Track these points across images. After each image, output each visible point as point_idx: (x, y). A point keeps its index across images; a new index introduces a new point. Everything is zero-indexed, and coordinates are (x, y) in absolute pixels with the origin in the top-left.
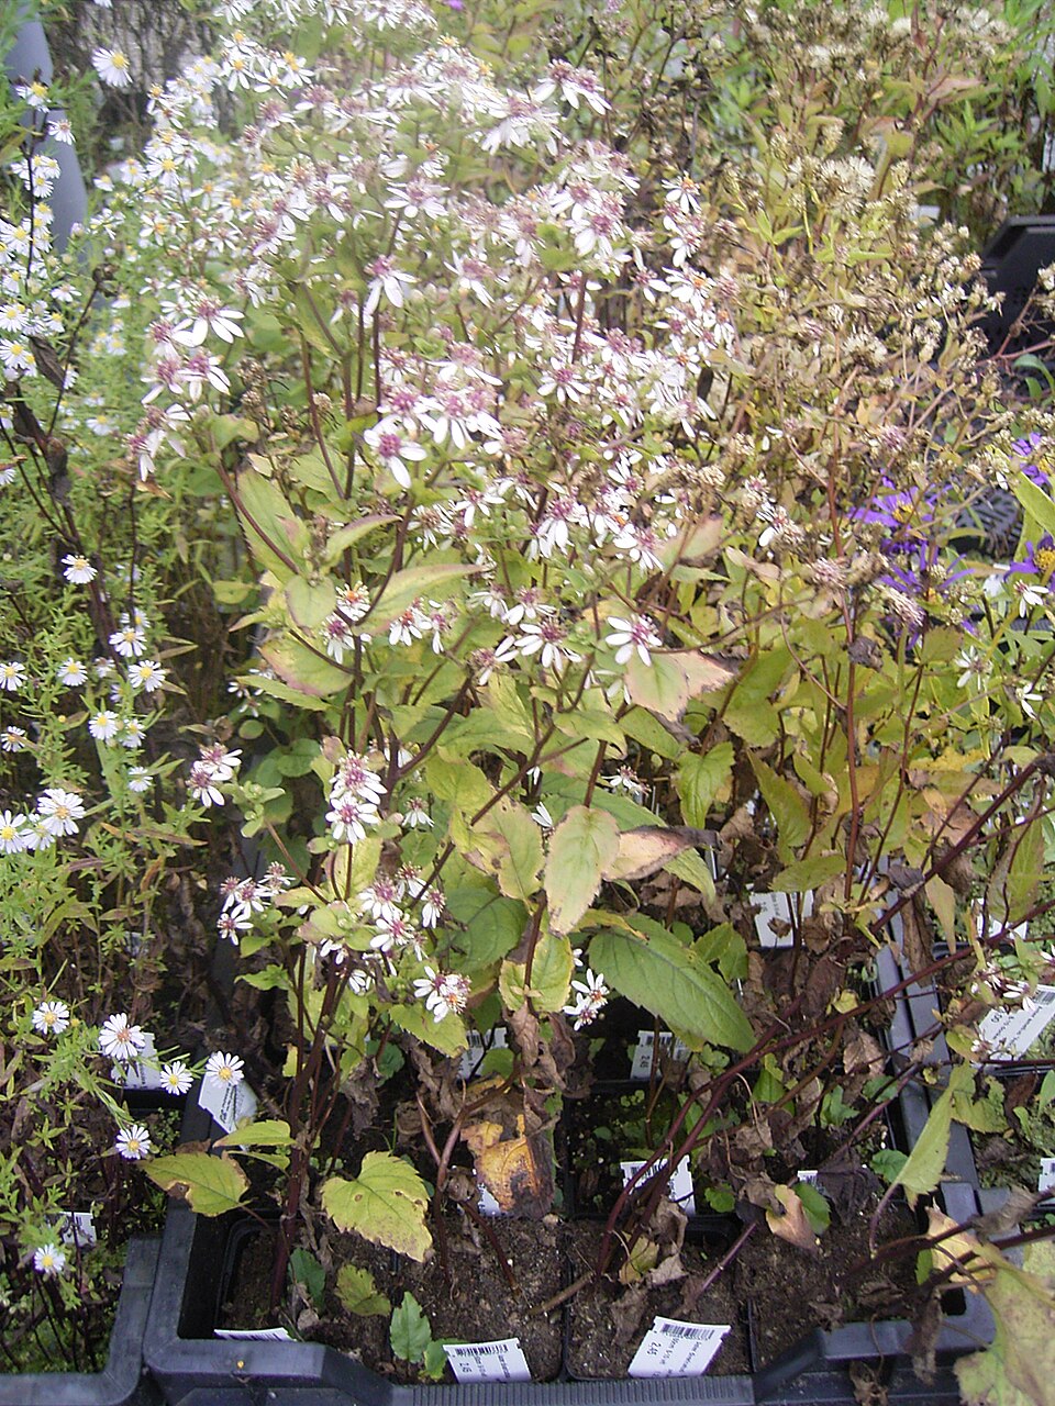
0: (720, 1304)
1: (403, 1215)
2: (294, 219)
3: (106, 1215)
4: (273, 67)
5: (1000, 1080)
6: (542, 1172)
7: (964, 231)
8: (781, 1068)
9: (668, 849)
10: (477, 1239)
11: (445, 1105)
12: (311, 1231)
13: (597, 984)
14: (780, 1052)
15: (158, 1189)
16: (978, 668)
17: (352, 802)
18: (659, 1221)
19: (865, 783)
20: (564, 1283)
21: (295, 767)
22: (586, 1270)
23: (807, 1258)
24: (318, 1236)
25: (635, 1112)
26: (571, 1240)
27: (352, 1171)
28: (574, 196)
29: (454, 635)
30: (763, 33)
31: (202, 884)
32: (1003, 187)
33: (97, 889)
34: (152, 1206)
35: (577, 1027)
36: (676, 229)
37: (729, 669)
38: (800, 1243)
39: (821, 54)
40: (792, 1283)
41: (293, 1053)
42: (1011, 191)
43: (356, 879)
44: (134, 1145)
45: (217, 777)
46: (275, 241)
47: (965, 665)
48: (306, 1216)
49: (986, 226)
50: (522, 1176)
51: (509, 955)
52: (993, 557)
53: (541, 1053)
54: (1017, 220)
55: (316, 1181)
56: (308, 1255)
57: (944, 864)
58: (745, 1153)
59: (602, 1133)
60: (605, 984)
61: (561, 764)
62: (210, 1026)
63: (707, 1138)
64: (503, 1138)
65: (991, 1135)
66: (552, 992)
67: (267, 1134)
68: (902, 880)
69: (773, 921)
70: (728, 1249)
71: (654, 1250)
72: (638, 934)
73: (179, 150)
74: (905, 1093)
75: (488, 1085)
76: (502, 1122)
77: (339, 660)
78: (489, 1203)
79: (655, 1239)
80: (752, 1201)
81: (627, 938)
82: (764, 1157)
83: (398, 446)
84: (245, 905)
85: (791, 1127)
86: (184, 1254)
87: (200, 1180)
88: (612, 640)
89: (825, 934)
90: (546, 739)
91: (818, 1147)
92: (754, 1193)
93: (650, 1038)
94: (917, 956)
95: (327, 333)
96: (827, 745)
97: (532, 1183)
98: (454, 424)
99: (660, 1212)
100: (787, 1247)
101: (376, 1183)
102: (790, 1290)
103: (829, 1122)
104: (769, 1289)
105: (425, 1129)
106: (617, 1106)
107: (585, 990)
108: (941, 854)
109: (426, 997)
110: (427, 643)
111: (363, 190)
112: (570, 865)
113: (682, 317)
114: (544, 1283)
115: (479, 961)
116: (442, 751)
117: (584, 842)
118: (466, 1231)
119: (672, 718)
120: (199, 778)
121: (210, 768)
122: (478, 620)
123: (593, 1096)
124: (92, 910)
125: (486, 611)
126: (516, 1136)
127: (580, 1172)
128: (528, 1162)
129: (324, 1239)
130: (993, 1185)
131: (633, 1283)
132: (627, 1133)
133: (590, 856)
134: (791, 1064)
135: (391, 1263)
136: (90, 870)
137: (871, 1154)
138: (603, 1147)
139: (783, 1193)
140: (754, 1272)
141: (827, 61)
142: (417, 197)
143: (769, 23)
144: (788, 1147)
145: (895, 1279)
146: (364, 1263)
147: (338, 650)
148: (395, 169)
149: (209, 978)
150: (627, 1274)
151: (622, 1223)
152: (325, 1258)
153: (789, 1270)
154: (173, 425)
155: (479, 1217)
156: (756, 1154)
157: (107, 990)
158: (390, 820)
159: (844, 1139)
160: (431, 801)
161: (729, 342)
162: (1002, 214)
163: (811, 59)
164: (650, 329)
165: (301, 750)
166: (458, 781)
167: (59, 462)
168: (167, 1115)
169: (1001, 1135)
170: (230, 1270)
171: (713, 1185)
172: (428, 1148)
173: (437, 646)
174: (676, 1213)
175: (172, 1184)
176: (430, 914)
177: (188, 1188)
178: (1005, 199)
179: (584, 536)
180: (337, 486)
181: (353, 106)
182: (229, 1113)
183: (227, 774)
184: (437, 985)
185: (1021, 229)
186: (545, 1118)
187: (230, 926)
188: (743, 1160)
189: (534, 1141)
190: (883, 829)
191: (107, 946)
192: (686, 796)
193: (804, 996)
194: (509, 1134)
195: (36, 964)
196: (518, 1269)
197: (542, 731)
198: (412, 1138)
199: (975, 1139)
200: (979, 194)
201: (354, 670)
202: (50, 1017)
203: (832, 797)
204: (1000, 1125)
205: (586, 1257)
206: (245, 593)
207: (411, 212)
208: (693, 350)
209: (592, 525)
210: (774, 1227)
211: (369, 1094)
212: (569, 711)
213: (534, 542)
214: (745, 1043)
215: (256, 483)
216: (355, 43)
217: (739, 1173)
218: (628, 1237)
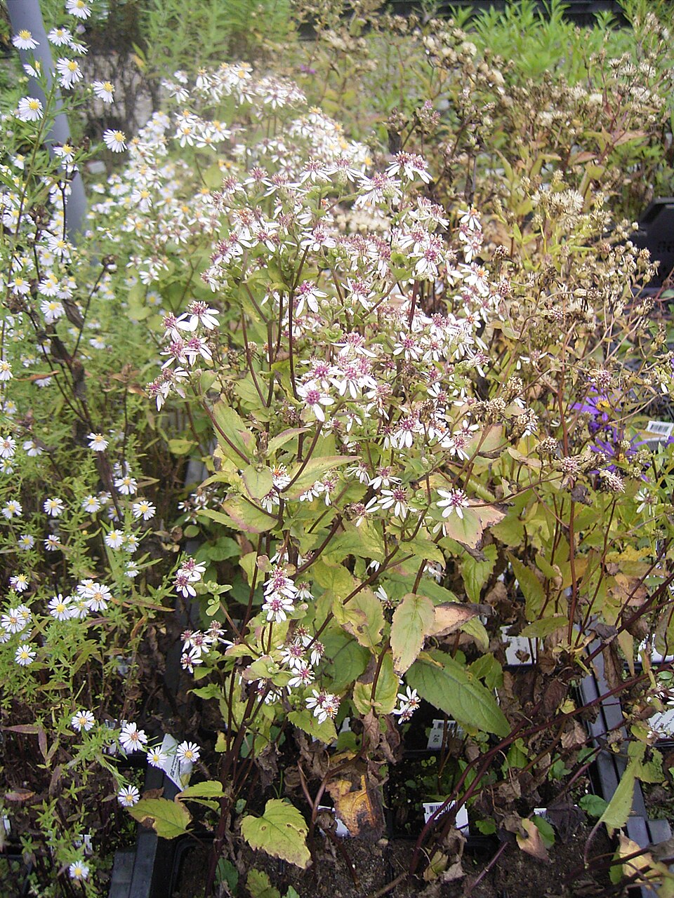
0: (486, 893)
1: (293, 839)
2: (242, 246)
3: (98, 836)
4: (208, 131)
5: (659, 749)
6: (376, 812)
7: (636, 226)
8: (527, 747)
9: (462, 617)
10: (334, 852)
11: (316, 769)
12: (232, 848)
13: (413, 696)
14: (526, 737)
15: (131, 819)
16: (649, 501)
17: (278, 597)
18: (449, 842)
19: (580, 569)
20: (388, 879)
21: (219, 554)
22: (402, 871)
23: (541, 864)
24: (236, 852)
25: (430, 771)
26: (392, 852)
27: (258, 811)
28: (414, 238)
29: (336, 493)
30: (508, 101)
31: (163, 631)
32: (651, 179)
33: (103, 636)
34: (127, 830)
35: (400, 722)
36: (466, 240)
37: (503, 511)
38: (538, 856)
39: (546, 117)
40: (531, 880)
41: (221, 737)
42: (655, 183)
43: (273, 639)
44: (129, 798)
45: (191, 579)
46: (228, 256)
47: (642, 499)
48: (229, 839)
49: (639, 204)
50: (364, 814)
51: (360, 678)
52: (648, 415)
53: (381, 741)
54: (659, 200)
55: (236, 817)
56: (228, 863)
57: (629, 622)
58: (504, 799)
59: (410, 783)
60: (417, 695)
61: (400, 569)
62: (165, 717)
63: (480, 790)
64: (352, 790)
65: (654, 785)
66: (386, 701)
67: (208, 790)
68: (604, 633)
69: (518, 652)
70: (490, 859)
71: (446, 858)
72: (438, 663)
73: (150, 178)
74: (600, 758)
75: (342, 756)
76: (352, 780)
77: (270, 511)
78: (342, 829)
79: (445, 852)
80: (508, 829)
81: (430, 665)
82: (516, 801)
83: (318, 397)
84: (196, 649)
85: (532, 783)
86: (150, 862)
87: (161, 815)
88: (440, 504)
89: (553, 662)
90: (392, 555)
91: (548, 794)
92: (509, 824)
93: (440, 724)
94: (612, 679)
95: (258, 308)
96: (555, 547)
97: (370, 818)
98: (351, 384)
99: (450, 836)
100: (527, 856)
101: (275, 819)
102: (530, 884)
103: (554, 777)
104: (517, 883)
105: (303, 783)
106: (419, 767)
107: (406, 699)
108: (628, 617)
109: (314, 708)
110: (321, 499)
111: (287, 233)
112: (405, 631)
113: (470, 292)
114: (375, 879)
115: (341, 683)
116: (325, 558)
117: (414, 616)
118: (327, 848)
119: (473, 547)
120: (181, 580)
121: (188, 574)
122: (351, 483)
123: (404, 760)
124: (99, 649)
125: (355, 479)
126: (360, 788)
127: (396, 808)
128: (368, 805)
129: (240, 854)
130: (656, 818)
131: (432, 880)
132: (425, 783)
133: (417, 625)
134: (533, 744)
135: (279, 867)
136: (100, 625)
137: (579, 797)
138: (410, 793)
139: (527, 824)
140: (507, 873)
141: (551, 121)
142: (320, 238)
143: (512, 95)
144: (530, 795)
145: (596, 877)
146: (261, 867)
147: (269, 505)
148: (306, 219)
149: (165, 687)
150: (428, 874)
151: (426, 843)
152: (240, 866)
153: (529, 871)
154: (179, 379)
155: (335, 838)
156: (511, 800)
157: (107, 698)
158: (300, 607)
159: (562, 788)
160: (311, 583)
161: (496, 304)
162: (650, 196)
163: (541, 120)
164: (451, 300)
165: (223, 544)
166: (334, 577)
167: (79, 373)
168: (136, 772)
169: (660, 784)
170: (177, 871)
171: (481, 819)
172: (305, 795)
173: (328, 501)
174: (460, 837)
175: (144, 818)
176: (315, 656)
177: (154, 821)
178: (651, 187)
179: (422, 440)
180: (262, 398)
181: (278, 180)
182: (176, 771)
183: (197, 577)
184: (321, 700)
185: (662, 206)
186: (380, 779)
187: (189, 662)
188: (502, 803)
189: (371, 792)
190: (591, 599)
191: (107, 671)
192: (468, 578)
193: (542, 703)
194: (356, 787)
195: (69, 685)
196: (359, 871)
197: (390, 550)
198: (294, 789)
199: (644, 787)
200: (635, 183)
201: (278, 517)
202: (83, 721)
203: (559, 580)
204: (660, 778)
205: (402, 863)
206: (189, 447)
207: (317, 247)
208: (477, 313)
209: (427, 433)
210: (522, 846)
211: (272, 765)
212: (409, 540)
213: (387, 439)
214: (504, 731)
215: (224, 410)
216: (258, 115)
217: (500, 812)
218: (429, 851)
